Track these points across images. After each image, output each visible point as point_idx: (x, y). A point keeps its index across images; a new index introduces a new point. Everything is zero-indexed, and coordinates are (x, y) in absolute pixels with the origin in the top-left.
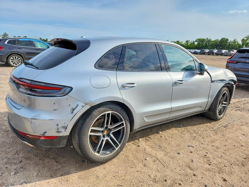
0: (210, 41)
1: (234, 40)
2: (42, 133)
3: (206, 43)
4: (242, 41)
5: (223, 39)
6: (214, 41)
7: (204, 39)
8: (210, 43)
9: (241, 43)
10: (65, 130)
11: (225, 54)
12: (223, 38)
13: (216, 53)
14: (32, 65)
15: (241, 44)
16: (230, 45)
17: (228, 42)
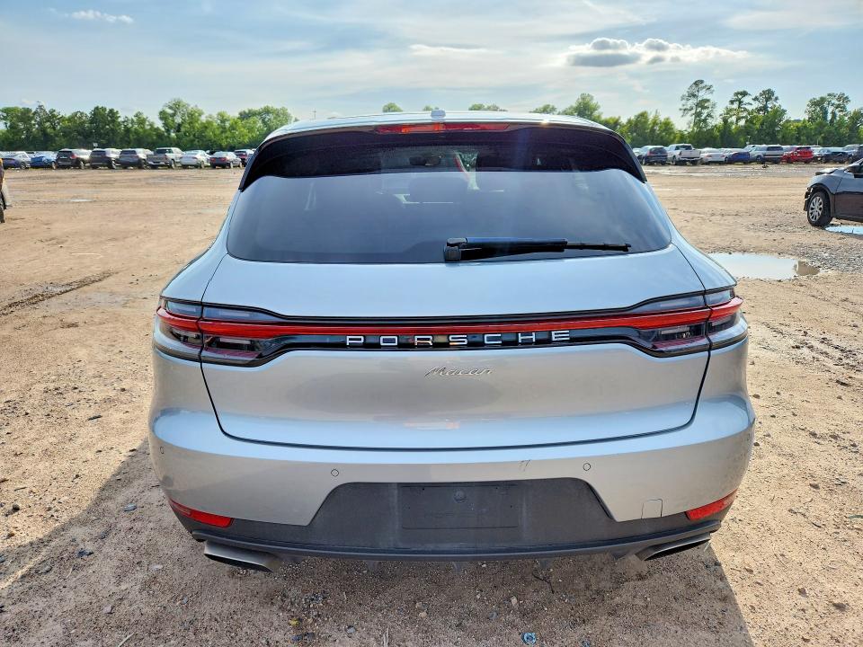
0: (54, 116)
1: (136, 116)
3: (40, 124)
4: (161, 119)
5: (97, 112)
6: (70, 120)
7: (28, 110)
8: (59, 123)
9: (159, 124)
11: (151, 163)
12: (97, 108)
13: (117, 161)
15: (163, 129)
16: (128, 130)
17: (120, 120)
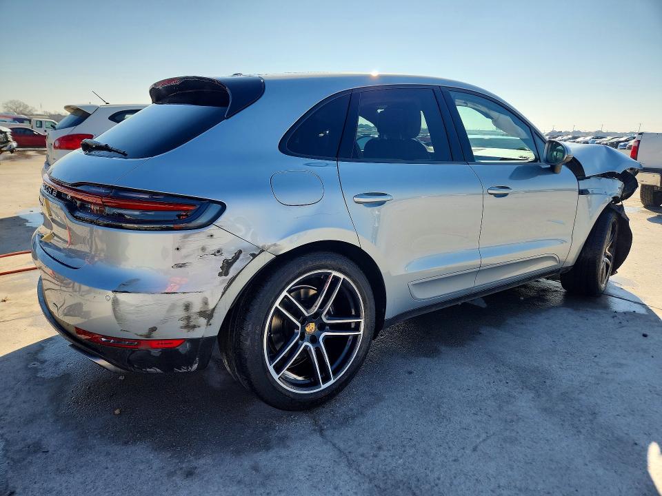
2: (145, 332)
10: (208, 322)
14: (105, 148)
